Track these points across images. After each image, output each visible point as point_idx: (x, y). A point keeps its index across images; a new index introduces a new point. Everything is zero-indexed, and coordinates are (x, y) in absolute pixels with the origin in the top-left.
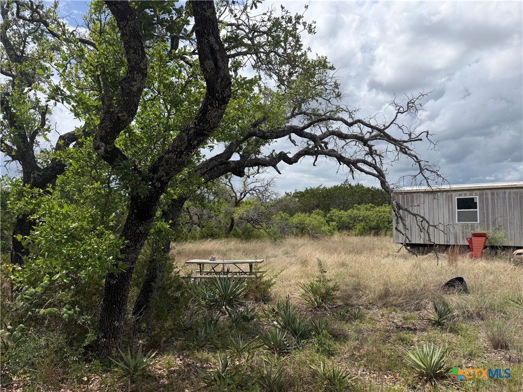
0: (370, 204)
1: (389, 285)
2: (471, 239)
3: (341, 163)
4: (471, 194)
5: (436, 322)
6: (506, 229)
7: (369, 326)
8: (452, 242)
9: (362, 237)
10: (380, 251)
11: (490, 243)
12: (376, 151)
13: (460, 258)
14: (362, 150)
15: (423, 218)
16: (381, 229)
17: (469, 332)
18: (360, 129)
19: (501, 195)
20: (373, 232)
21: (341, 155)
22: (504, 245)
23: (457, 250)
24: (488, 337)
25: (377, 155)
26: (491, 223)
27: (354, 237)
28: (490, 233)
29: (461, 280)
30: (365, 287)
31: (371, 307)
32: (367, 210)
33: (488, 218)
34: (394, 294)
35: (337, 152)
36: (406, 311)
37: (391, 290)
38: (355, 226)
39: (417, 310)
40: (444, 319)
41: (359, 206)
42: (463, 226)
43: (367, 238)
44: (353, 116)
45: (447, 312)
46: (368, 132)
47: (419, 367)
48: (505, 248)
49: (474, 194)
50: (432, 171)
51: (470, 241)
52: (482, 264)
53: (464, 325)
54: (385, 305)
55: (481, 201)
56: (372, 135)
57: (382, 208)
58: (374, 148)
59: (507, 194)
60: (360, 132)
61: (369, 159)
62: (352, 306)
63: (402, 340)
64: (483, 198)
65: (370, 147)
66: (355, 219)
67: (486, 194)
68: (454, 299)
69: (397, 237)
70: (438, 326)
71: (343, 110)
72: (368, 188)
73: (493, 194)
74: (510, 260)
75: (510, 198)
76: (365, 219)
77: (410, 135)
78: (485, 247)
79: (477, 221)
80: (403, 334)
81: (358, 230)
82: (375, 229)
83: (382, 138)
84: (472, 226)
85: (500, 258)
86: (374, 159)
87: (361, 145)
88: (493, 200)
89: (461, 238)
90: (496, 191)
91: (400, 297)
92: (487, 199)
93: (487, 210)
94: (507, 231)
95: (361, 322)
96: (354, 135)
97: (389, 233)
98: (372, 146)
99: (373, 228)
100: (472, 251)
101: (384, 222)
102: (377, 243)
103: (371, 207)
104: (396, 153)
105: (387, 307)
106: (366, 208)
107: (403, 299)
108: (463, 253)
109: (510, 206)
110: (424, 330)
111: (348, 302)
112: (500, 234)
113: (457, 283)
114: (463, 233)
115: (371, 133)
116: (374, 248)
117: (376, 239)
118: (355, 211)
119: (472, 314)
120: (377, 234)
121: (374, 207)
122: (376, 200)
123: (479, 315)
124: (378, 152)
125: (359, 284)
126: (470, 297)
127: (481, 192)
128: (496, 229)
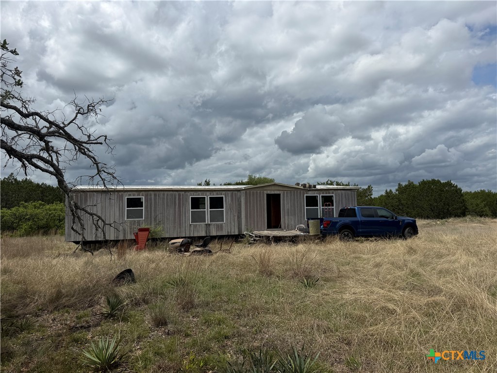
0: (40, 202)
1: (62, 286)
2: (137, 233)
3: (12, 156)
4: (139, 195)
5: (109, 314)
6: (164, 223)
7: (38, 334)
8: (121, 238)
9: (29, 238)
10: (50, 252)
11: (152, 236)
12: (53, 147)
13: (128, 251)
14: (36, 144)
15: (99, 217)
16: (51, 228)
17: (137, 317)
18: (36, 122)
19: (161, 196)
20: (41, 231)
21: (12, 148)
22: (162, 237)
23: (126, 245)
24: (152, 318)
25: (54, 152)
26: (153, 219)
27: (19, 239)
28: (152, 227)
29: (129, 271)
30: (34, 294)
31: (40, 313)
32: (35, 208)
33: (151, 215)
34: (66, 296)
35: (6, 143)
36: (79, 310)
37: (63, 291)
38: (20, 225)
39: (90, 307)
40: (116, 310)
41: (26, 204)
42: (131, 223)
43: (35, 238)
44: (27, 106)
45: (118, 303)
46: (45, 127)
47: (95, 363)
48: (163, 239)
49: (141, 195)
50: (108, 173)
51: (137, 235)
52: (145, 254)
53: (132, 312)
54: (56, 309)
55: (146, 200)
56: (50, 130)
57: (53, 206)
58: (50, 144)
59: (166, 196)
60: (35, 124)
61: (45, 155)
62: (17, 317)
63: (76, 341)
64: (148, 198)
65: (47, 143)
66: (21, 218)
67: (151, 195)
68: (124, 290)
69: (69, 235)
70: (110, 318)
71: (14, 97)
72: (38, 184)
73: (155, 195)
74: (166, 249)
75: (167, 199)
76: (32, 218)
77: (89, 136)
78: (148, 240)
79: (142, 218)
80: (76, 335)
81: (23, 230)
82: (44, 228)
83: (60, 135)
84: (139, 222)
85: (159, 248)
86: (50, 155)
87: (35, 139)
88: (155, 199)
89: (129, 233)
90: (157, 193)
91: (73, 297)
92: (151, 199)
93: (151, 208)
94: (164, 225)
95: (29, 333)
96: (29, 128)
97: (59, 231)
98: (49, 142)
99: (42, 228)
100: (138, 244)
101: (55, 220)
102: (46, 243)
103: (41, 205)
104: (74, 152)
105: (59, 310)
106: (35, 205)
107: (76, 298)
108: (130, 246)
109: (167, 205)
110: (98, 325)
111: (12, 313)
112: (159, 228)
113: (126, 275)
114: (131, 229)
115: (48, 128)
116: (43, 249)
117: (45, 239)
118: (21, 209)
119: (139, 301)
120: (46, 233)
121: (44, 205)
122: (47, 197)
123: (144, 301)
124: (55, 149)
125: (26, 291)
126: (137, 286)
127: (146, 193)
128: (156, 224)
